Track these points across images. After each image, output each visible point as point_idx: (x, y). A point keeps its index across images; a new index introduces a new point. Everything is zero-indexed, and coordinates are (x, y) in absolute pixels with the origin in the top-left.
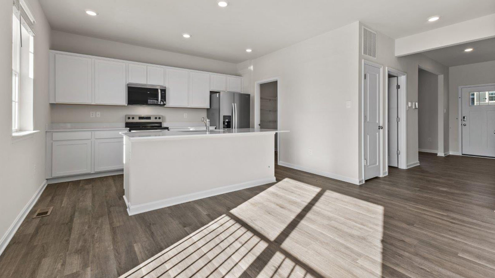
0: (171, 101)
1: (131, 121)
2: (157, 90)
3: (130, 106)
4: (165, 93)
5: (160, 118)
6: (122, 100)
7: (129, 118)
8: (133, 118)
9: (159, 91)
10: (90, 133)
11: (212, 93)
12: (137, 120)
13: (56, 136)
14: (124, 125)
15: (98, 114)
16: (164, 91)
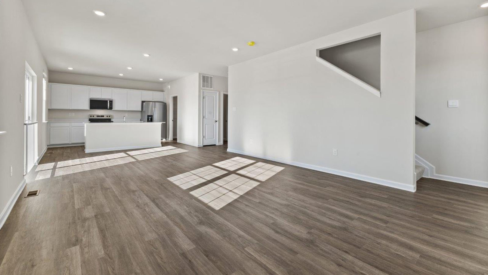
0: (116, 107)
1: (92, 118)
2: (107, 101)
3: (91, 110)
4: (112, 103)
5: (109, 116)
6: (87, 106)
7: (91, 116)
8: (93, 116)
9: (108, 102)
10: (69, 124)
11: (143, 102)
12: (95, 117)
13: (52, 125)
14: (88, 120)
15: (73, 114)
16: (111, 102)
